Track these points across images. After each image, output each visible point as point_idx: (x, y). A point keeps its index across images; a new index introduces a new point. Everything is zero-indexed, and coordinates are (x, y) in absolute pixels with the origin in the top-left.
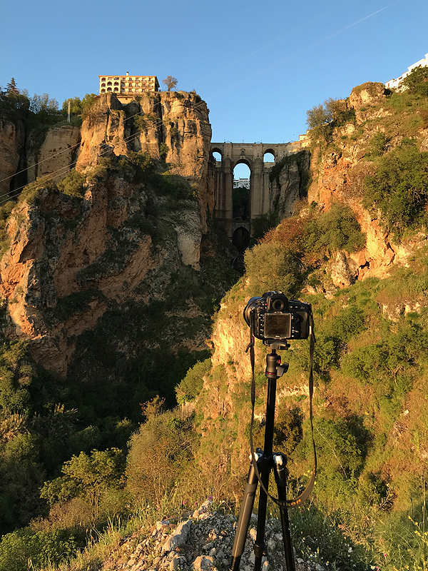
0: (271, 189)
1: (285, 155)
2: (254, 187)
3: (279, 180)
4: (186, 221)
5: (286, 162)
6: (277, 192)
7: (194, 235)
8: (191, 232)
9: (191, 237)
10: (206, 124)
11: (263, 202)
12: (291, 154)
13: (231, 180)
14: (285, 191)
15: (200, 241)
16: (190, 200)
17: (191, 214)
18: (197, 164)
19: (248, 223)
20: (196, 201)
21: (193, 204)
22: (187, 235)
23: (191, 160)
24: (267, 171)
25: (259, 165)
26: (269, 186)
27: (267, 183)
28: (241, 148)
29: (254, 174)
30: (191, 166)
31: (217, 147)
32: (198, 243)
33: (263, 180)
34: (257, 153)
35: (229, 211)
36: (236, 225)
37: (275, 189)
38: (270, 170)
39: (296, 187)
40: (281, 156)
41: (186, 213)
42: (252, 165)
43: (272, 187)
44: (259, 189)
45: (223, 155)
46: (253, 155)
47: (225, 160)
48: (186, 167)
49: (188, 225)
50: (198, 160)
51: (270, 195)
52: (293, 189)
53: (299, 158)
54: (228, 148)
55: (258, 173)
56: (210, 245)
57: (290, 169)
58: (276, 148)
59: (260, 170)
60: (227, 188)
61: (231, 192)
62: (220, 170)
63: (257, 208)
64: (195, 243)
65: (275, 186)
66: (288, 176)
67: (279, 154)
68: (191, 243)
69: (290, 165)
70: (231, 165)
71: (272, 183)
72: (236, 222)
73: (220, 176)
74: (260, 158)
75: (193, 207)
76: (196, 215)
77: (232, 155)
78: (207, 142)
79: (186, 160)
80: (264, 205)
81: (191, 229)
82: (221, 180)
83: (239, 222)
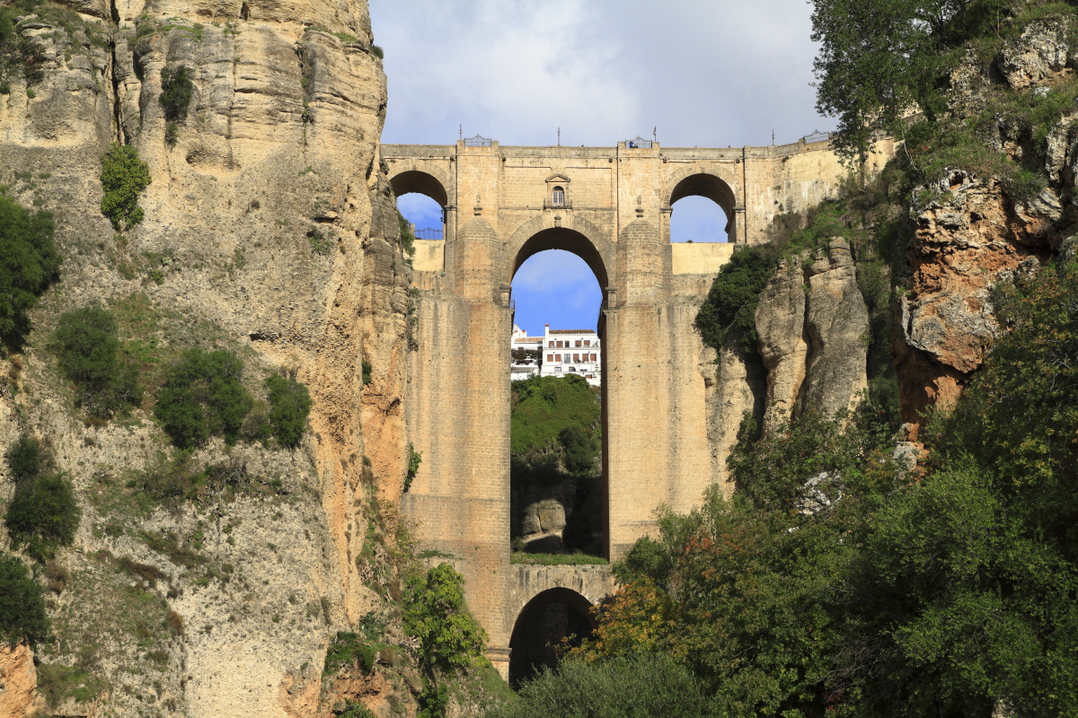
0: (716, 382)
1: (785, 207)
2: (621, 373)
3: (757, 335)
4: (241, 560)
5: (789, 243)
6: (747, 397)
7: (284, 636)
8: (269, 618)
9: (265, 649)
10: (352, 49)
11: (674, 449)
12: (817, 201)
13: (496, 335)
14: (791, 394)
15: (320, 672)
16: (266, 445)
17: (268, 519)
18: (303, 253)
19: (598, 568)
20: (298, 450)
21: (281, 464)
22: (245, 636)
23: (273, 234)
24: (690, 292)
25: (646, 259)
26: (702, 368)
27: (690, 351)
28: (547, 173)
29: (621, 305)
30: (271, 264)
31: (422, 167)
32: (305, 681)
33: (673, 335)
34: (635, 197)
35: (491, 500)
36: (531, 579)
37: (738, 381)
38: (704, 282)
39: (849, 370)
40: (763, 212)
41: (242, 515)
42: (607, 256)
43: (722, 372)
44: (650, 382)
45: (451, 207)
46: (611, 209)
47: (463, 232)
48: (245, 270)
49: (248, 582)
50: (310, 235)
51: (710, 412)
52: (833, 380)
53: (860, 218)
54: (481, 172)
55: (644, 301)
56: (377, 693)
57: (813, 279)
58: (731, 168)
59: (650, 286)
60: (475, 381)
61: (497, 400)
62: (438, 283)
63: (642, 486)
64: (290, 681)
65: (734, 367)
66: (802, 314)
67: (749, 200)
68: (264, 681)
69: (813, 258)
70: (496, 258)
71: (721, 350)
72: (526, 563)
73: (436, 318)
74: (651, 222)
75: (278, 483)
76: (297, 526)
77: (501, 209)
78: (362, 138)
79: (245, 232)
80: (681, 470)
81: (264, 604)
82: (443, 336)
83: (545, 564)
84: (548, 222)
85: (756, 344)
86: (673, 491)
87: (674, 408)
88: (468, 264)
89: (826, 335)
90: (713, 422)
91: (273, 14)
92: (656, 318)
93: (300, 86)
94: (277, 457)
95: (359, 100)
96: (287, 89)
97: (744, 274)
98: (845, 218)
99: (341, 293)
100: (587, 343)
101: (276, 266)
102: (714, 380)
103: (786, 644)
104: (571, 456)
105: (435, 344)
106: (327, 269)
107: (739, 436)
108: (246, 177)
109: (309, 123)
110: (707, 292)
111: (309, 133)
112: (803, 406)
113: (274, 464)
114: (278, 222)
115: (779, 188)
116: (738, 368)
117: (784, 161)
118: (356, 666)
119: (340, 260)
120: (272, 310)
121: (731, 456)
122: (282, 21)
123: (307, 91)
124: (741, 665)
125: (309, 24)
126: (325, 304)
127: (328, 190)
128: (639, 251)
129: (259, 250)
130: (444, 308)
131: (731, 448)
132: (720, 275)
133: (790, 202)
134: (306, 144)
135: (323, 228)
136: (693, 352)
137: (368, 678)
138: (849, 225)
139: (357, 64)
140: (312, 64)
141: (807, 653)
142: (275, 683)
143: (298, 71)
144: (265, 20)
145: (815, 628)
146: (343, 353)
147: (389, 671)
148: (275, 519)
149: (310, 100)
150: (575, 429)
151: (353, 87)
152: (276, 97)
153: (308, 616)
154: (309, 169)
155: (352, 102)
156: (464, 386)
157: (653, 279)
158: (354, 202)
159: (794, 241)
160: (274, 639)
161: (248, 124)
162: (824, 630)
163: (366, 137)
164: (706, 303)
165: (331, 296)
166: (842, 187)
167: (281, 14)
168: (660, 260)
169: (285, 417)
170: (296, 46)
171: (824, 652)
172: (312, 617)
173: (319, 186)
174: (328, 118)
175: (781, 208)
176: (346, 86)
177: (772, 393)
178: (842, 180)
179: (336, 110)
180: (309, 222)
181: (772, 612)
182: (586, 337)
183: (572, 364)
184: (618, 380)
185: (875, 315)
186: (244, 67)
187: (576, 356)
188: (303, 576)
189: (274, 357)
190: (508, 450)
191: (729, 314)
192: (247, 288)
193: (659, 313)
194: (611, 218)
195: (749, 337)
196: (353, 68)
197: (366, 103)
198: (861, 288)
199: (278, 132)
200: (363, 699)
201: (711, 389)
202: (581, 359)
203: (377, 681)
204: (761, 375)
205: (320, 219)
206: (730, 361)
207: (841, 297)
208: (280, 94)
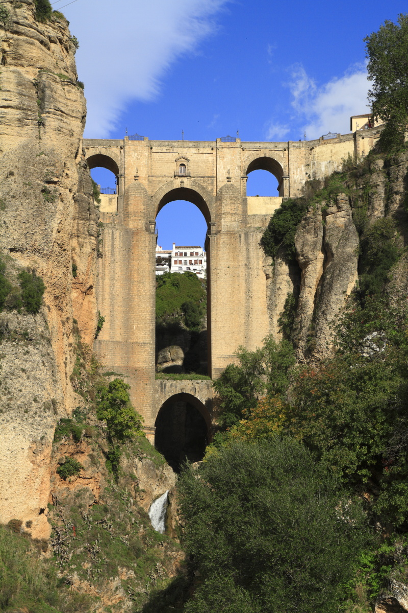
0: (273, 276)
1: (311, 176)
2: (218, 271)
3: (296, 249)
4: (6, 378)
5: (314, 197)
6: (290, 285)
7: (30, 421)
8: (22, 411)
9: (20, 428)
10: (66, 83)
11: (248, 314)
12: (330, 173)
13: (147, 249)
14: (315, 283)
15: (51, 441)
16: (19, 312)
17: (21, 355)
18: (39, 202)
19: (205, 382)
20: (38, 315)
21: (28, 323)
22: (8, 421)
23: (22, 191)
24: (257, 225)
25: (233, 206)
26: (264, 268)
27: (258, 259)
28: (176, 156)
29: (218, 232)
30: (21, 208)
31: (104, 152)
32: (43, 446)
33: (248, 250)
34: (226, 170)
35: (144, 343)
36: (167, 388)
37: (285, 276)
38: (266, 219)
39: (348, 269)
40: (299, 179)
41: (6, 352)
42: (211, 204)
43: (276, 271)
44: (235, 276)
45: (121, 176)
46: (213, 177)
47: (128, 190)
48: (6, 211)
49: (10, 390)
50: (43, 191)
51: (269, 294)
52: (339, 275)
53: (355, 183)
54: (138, 155)
55: (231, 230)
56: (83, 453)
57: (327, 217)
58: (281, 154)
59: (235, 221)
60: (135, 276)
61: (148, 286)
62: (114, 219)
63: (230, 335)
64: (34, 446)
65: (282, 268)
66: (321, 238)
67: (291, 172)
68: (20, 446)
69: (328, 205)
70: (147, 205)
71: (275, 258)
72: (164, 379)
73: (113, 239)
74: (235, 184)
75: (26, 334)
76: (37, 358)
77: (150, 177)
78: (72, 135)
79: (6, 189)
80: (252, 326)
81: (19, 403)
82: (117, 250)
83: (175, 379)
84: (177, 184)
85: (295, 254)
86: (247, 338)
87: (248, 291)
88: (131, 208)
89: (335, 249)
90: (270, 299)
91: (20, 62)
92: (238, 240)
93: (36, 104)
94: (26, 319)
95: (71, 113)
96: (29, 106)
97: (288, 215)
98: (346, 182)
99: (61, 225)
100: (197, 254)
101: (23, 209)
102: (271, 275)
103: (361, 432)
104: (188, 318)
105: (112, 254)
106: (53, 211)
107: (285, 307)
108: (6, 157)
109: (42, 126)
110: (267, 225)
111: (42, 132)
112: (322, 290)
113: (24, 323)
114: (25, 184)
115: (308, 165)
116: (284, 268)
117: (311, 150)
118: (71, 438)
119: (60, 206)
120: (22, 234)
121: (280, 319)
122: (25, 66)
123: (41, 108)
124: (335, 444)
125: (41, 68)
126: (52, 231)
127: (53, 165)
128: (228, 201)
129: (14, 199)
130: (117, 234)
131: (280, 314)
132: (275, 215)
133: (315, 173)
134: (40, 138)
135: (51, 187)
136: (259, 259)
137: (78, 444)
138: (348, 186)
139: (69, 92)
140: (43, 92)
141: (372, 437)
142: (26, 448)
143: (35, 96)
144: (16, 66)
145: (377, 422)
146: (63, 259)
147: (90, 440)
148: (25, 354)
149: (43, 113)
150: (191, 303)
151: (67, 106)
152: (22, 111)
153: (44, 409)
154: (42, 153)
155: (66, 114)
156: (129, 278)
157: (237, 218)
158: (68, 172)
159: (317, 196)
160: (25, 423)
161: (6, 126)
162: (382, 423)
163: (75, 135)
164: (266, 231)
165: (55, 226)
166: (344, 165)
167: (25, 62)
168: (240, 206)
169: (30, 296)
170: (34, 81)
171: (382, 437)
172: (47, 410)
173: (48, 163)
174: (53, 123)
175: (309, 177)
176: (63, 105)
177: (304, 283)
178: (344, 161)
179: (57, 119)
180: (42, 183)
181: (352, 413)
182: (196, 250)
183: (188, 266)
184: (217, 275)
185: (363, 238)
186: (4, 93)
187: (190, 261)
188: (42, 387)
189: (23, 262)
190: (154, 315)
191: (280, 238)
192: (7, 222)
193: (240, 237)
194: (213, 182)
195: (291, 250)
196: (67, 94)
197: (74, 115)
198: (355, 223)
199: (24, 131)
200: (75, 456)
201: (270, 280)
202: (193, 263)
203: (83, 446)
204: (298, 273)
205: (49, 182)
206: (280, 264)
207: (344, 228)
208: (25, 109)
